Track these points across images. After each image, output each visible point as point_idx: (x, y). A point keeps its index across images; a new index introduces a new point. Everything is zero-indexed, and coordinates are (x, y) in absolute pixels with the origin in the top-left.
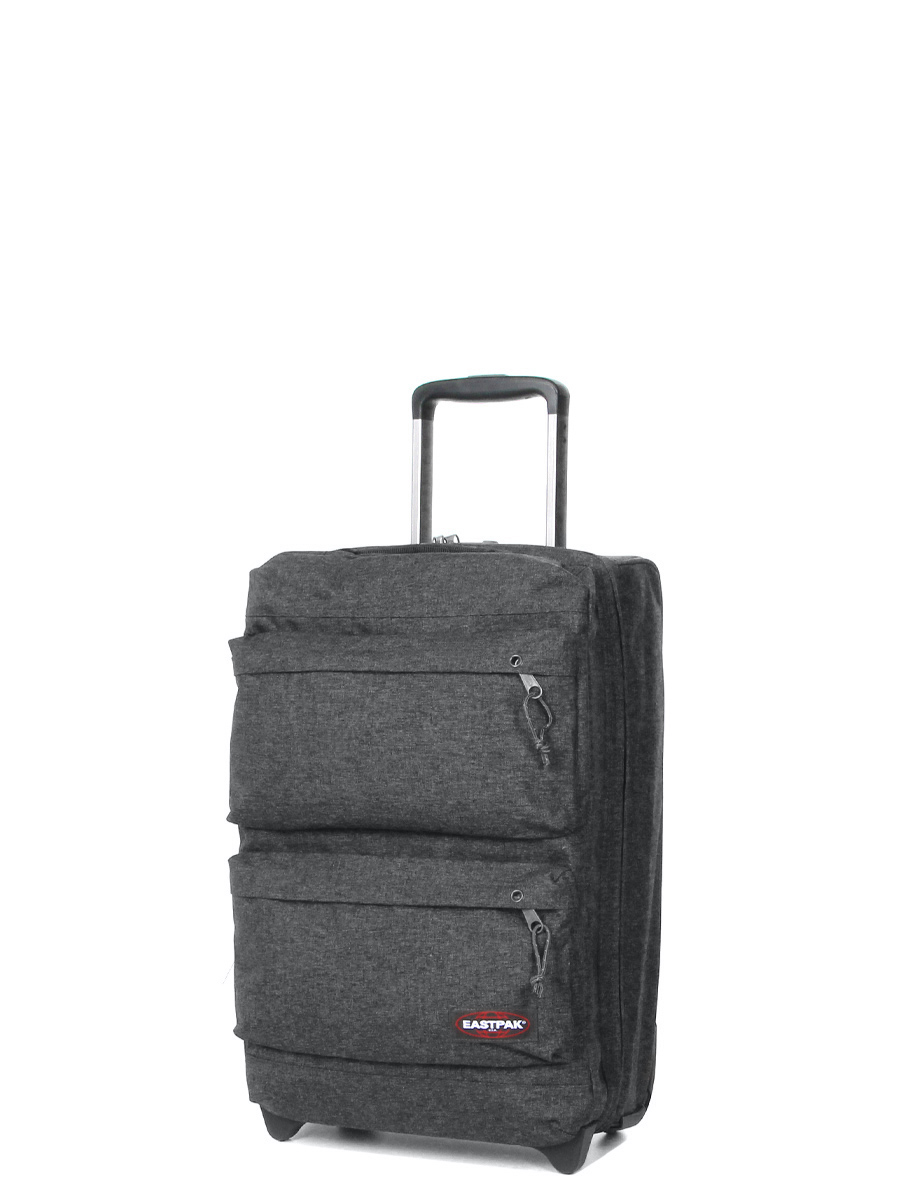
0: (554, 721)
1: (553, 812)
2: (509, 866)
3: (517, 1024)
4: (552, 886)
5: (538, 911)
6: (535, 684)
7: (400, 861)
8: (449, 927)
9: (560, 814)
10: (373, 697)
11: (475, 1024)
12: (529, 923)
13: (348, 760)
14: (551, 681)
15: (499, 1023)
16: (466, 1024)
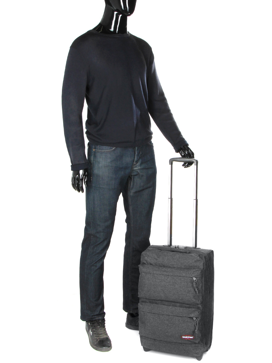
0: (199, 285)
1: (198, 301)
2: (190, 309)
3: (192, 337)
4: (198, 314)
5: (196, 318)
6: (196, 279)
7: (170, 307)
8: (180, 320)
9: (200, 301)
10: (166, 279)
11: (185, 337)
12: (194, 320)
13: (161, 290)
14: (198, 278)
15: (189, 337)
16: (183, 337)
